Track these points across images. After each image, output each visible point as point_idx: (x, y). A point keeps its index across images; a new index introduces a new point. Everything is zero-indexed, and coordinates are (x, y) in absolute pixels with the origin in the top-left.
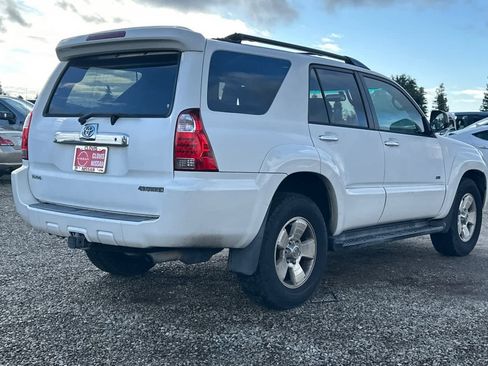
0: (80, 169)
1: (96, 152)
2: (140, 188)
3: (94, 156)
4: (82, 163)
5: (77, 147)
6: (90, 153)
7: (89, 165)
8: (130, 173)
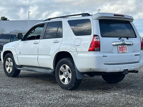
0: (121, 52)
1: (124, 47)
2: (135, 55)
3: (123, 48)
4: (121, 50)
5: (119, 46)
6: (122, 47)
7: (123, 51)
8: (133, 52)
